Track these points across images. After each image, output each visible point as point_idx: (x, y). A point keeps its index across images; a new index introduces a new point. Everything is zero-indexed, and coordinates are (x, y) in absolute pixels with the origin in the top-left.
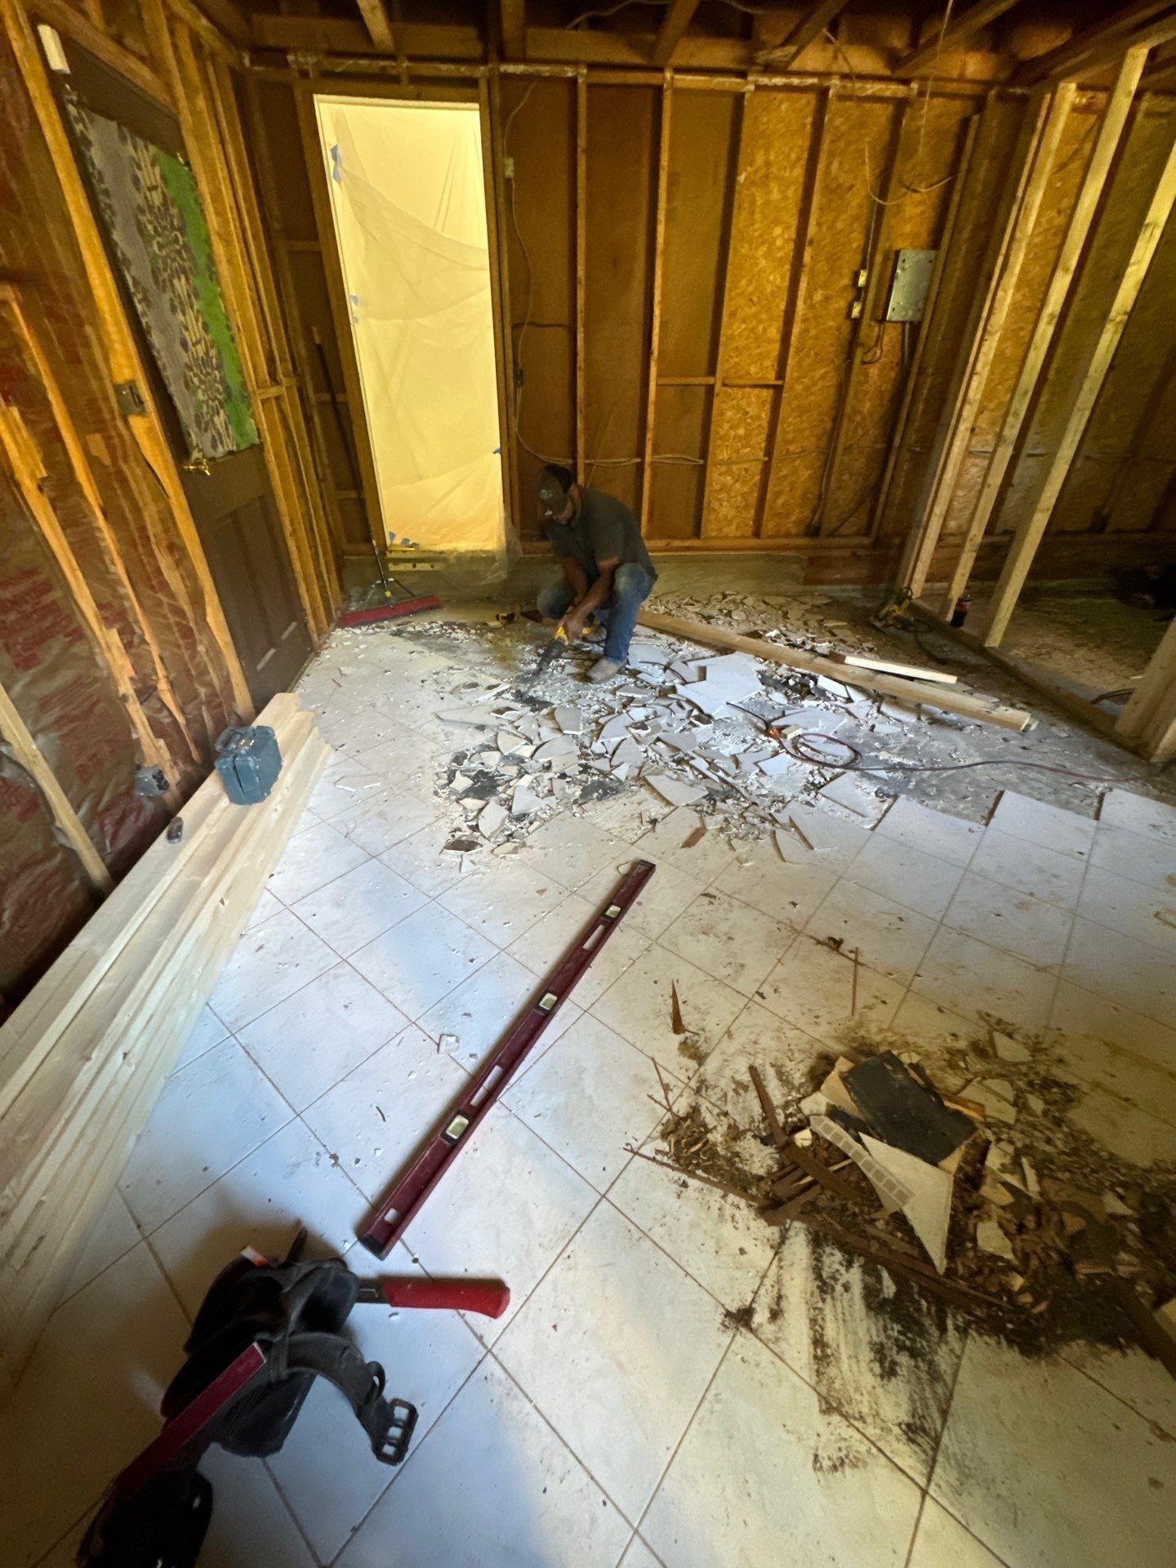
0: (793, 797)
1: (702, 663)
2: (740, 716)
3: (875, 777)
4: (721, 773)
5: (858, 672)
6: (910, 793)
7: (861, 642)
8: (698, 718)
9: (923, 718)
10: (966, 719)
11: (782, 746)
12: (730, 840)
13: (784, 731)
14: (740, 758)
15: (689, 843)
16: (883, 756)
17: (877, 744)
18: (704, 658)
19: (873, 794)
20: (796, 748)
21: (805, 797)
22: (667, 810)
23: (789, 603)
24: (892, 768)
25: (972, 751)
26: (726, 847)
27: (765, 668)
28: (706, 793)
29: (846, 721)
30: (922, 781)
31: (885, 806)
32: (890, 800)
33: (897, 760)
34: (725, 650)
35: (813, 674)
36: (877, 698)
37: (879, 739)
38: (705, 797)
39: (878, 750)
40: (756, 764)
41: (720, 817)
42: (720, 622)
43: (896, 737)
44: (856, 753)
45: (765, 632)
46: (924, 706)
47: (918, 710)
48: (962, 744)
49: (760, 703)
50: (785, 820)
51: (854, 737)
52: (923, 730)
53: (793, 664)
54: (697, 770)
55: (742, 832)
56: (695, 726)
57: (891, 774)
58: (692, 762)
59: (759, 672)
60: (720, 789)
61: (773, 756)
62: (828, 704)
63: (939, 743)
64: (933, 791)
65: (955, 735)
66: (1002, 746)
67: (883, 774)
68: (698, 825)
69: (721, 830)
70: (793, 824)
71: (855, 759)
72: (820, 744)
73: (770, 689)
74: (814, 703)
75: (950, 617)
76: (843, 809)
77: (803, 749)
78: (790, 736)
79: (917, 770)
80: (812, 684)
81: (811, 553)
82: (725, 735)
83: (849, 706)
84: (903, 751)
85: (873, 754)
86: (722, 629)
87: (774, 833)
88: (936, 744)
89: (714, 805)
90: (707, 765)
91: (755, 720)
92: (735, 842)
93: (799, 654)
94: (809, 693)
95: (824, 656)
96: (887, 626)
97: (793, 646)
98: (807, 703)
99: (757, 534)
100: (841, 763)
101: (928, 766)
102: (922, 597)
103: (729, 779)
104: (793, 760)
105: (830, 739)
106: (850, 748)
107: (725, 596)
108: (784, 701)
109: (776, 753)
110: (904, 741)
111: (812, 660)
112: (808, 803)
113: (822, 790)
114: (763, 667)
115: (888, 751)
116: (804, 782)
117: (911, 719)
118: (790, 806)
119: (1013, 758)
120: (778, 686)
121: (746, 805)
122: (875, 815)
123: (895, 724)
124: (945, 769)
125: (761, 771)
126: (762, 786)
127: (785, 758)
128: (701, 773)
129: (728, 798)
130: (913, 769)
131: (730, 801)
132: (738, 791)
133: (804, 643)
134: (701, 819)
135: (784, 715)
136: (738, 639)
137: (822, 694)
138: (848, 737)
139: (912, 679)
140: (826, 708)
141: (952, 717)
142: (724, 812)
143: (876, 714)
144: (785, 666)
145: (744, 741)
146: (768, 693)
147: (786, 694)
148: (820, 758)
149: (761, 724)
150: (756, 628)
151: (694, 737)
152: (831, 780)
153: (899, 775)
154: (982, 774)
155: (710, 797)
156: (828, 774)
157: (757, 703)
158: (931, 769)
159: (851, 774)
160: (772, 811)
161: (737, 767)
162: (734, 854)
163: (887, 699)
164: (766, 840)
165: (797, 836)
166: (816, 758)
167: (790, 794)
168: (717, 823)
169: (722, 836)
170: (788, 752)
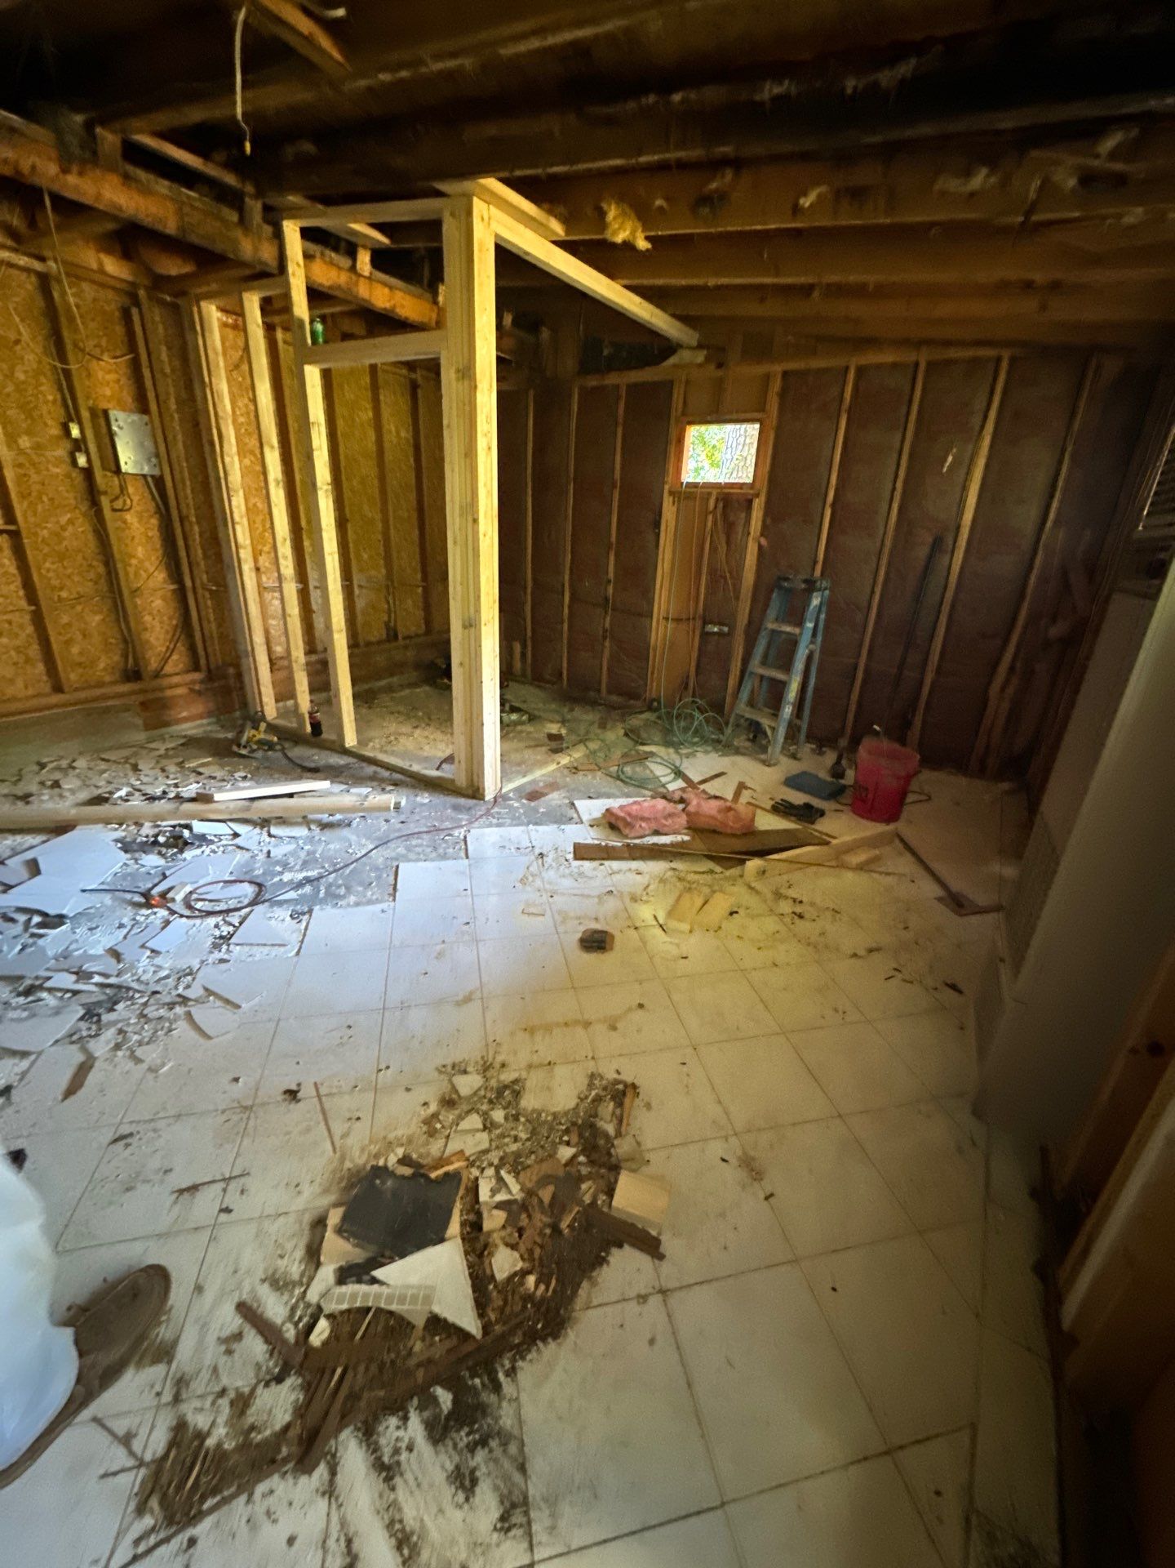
0: (203, 962)
1: (29, 855)
2: (107, 899)
3: (286, 901)
4: (97, 979)
5: (232, 805)
6: (323, 902)
7: (232, 773)
8: (40, 925)
9: (313, 827)
10: (349, 816)
11: (173, 912)
12: (133, 1052)
13: (170, 895)
14: (119, 949)
15: (70, 1091)
16: (287, 877)
17: (278, 869)
18: (32, 847)
19: (288, 918)
20: (190, 907)
21: (217, 955)
22: (25, 1064)
23: (135, 754)
24: (300, 885)
25: (363, 841)
26: (130, 1065)
27: (123, 834)
28: (81, 1012)
29: (240, 857)
30: (329, 886)
31: (304, 924)
32: (307, 916)
33: (300, 876)
34: (61, 828)
35: (182, 822)
36: (264, 823)
37: (278, 863)
38: (82, 1019)
39: (281, 873)
40: (143, 946)
41: (112, 1031)
42: (45, 798)
43: (293, 853)
44: (260, 885)
45: (111, 793)
46: (311, 817)
47: (306, 821)
48: (353, 838)
49: (130, 874)
50: (201, 992)
51: (252, 870)
52: (317, 838)
53: (155, 819)
54: (60, 990)
55: (146, 1035)
56: (41, 936)
57: (300, 892)
58: (48, 984)
59: (117, 841)
60: (103, 997)
61: (163, 928)
62: (213, 847)
63: (333, 844)
64: (342, 891)
65: (345, 832)
66: (384, 826)
67: (292, 895)
68: (81, 1058)
69: (118, 1047)
70: (209, 992)
71: (260, 891)
72: (216, 892)
73: (137, 855)
74: (198, 851)
75: (309, 729)
76: (261, 949)
77: (199, 905)
78: (179, 897)
79: (322, 877)
80: (186, 833)
81: (141, 698)
82: (91, 929)
83: (238, 841)
84: (305, 865)
85: (276, 879)
86: (50, 805)
87: (189, 1015)
88: (332, 846)
89: (99, 1021)
90: (74, 977)
91: (128, 896)
92: (139, 1052)
93: (161, 806)
94: (186, 843)
95: (193, 800)
96: (253, 751)
97: (152, 799)
98: (188, 854)
99: (58, 688)
100: (246, 902)
101: (331, 869)
102: (280, 715)
103: (112, 980)
104: (191, 922)
105: (226, 882)
106: (251, 882)
107: (42, 766)
108: (161, 862)
109: (167, 923)
110: (303, 855)
111: (177, 808)
112: (222, 961)
113: (232, 941)
114: (120, 834)
115: (291, 870)
116: (210, 940)
117: (301, 832)
118: (200, 975)
119: (397, 834)
120: (146, 848)
121: (146, 999)
122: (297, 937)
123: (289, 843)
124: (347, 866)
125: (153, 951)
126: (160, 967)
127: (179, 924)
128: (68, 991)
129: (116, 1003)
130: (318, 879)
131: (120, 1006)
132: (128, 989)
133: (164, 793)
134: (84, 1050)
135: (165, 877)
136: (73, 811)
137: (203, 839)
138: (246, 873)
139: (291, 795)
140: (214, 852)
141: (338, 817)
142: (115, 1023)
143: (268, 839)
144: (147, 824)
145: (121, 926)
146: (136, 860)
147: (160, 853)
148: (222, 906)
149: (139, 899)
150: (100, 791)
151: (43, 950)
152: (241, 923)
153: (308, 889)
154: (378, 857)
155: (91, 1014)
156: (235, 919)
157: (125, 877)
158: (336, 871)
159: (259, 909)
160: (180, 990)
161: (119, 961)
162: (145, 1066)
163: (273, 821)
164: (182, 1026)
165: (219, 1003)
166: (218, 909)
167: (198, 960)
168: (108, 1042)
169: (120, 1053)
170: (182, 916)
